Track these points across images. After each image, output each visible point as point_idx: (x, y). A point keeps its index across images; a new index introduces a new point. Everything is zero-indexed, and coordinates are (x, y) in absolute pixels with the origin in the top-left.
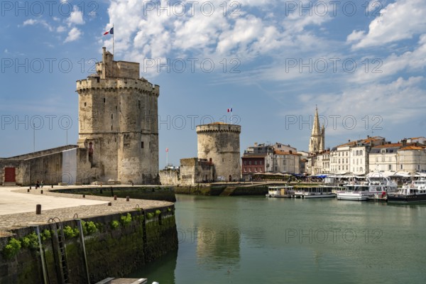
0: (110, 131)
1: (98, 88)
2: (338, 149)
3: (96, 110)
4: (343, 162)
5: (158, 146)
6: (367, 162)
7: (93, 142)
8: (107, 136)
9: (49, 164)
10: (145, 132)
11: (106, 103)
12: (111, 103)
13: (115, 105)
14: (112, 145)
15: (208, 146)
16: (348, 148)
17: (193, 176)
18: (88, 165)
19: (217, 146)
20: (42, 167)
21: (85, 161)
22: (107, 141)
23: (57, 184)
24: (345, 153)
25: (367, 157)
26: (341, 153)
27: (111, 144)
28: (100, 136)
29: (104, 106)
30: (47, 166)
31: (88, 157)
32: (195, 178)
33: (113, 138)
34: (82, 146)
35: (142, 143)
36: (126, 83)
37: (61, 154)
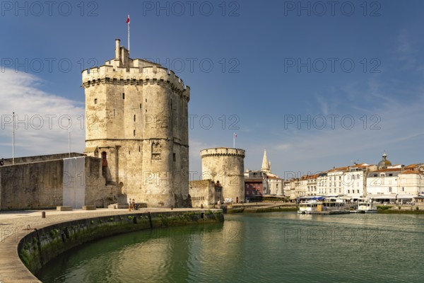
0: (133, 137)
1: (115, 79)
2: (328, 174)
3: (112, 108)
4: (335, 185)
5: (188, 161)
6: (365, 185)
7: (107, 151)
8: (128, 144)
9: (41, 177)
10: (177, 141)
11: (125, 100)
12: (133, 100)
13: (139, 103)
14: (134, 156)
15: (215, 169)
16: (341, 173)
17: (207, 197)
18: (102, 181)
19: (224, 169)
20: (27, 180)
21: (98, 176)
22: (127, 150)
23: (54, 208)
24: (337, 178)
25: (365, 181)
26: (333, 178)
27: (132, 154)
28: (118, 143)
29: (123, 103)
30: (37, 180)
31: (101, 169)
32: (209, 200)
33: (136, 146)
34: (92, 154)
35: (174, 154)
36: (155, 72)
37: (61, 163)
